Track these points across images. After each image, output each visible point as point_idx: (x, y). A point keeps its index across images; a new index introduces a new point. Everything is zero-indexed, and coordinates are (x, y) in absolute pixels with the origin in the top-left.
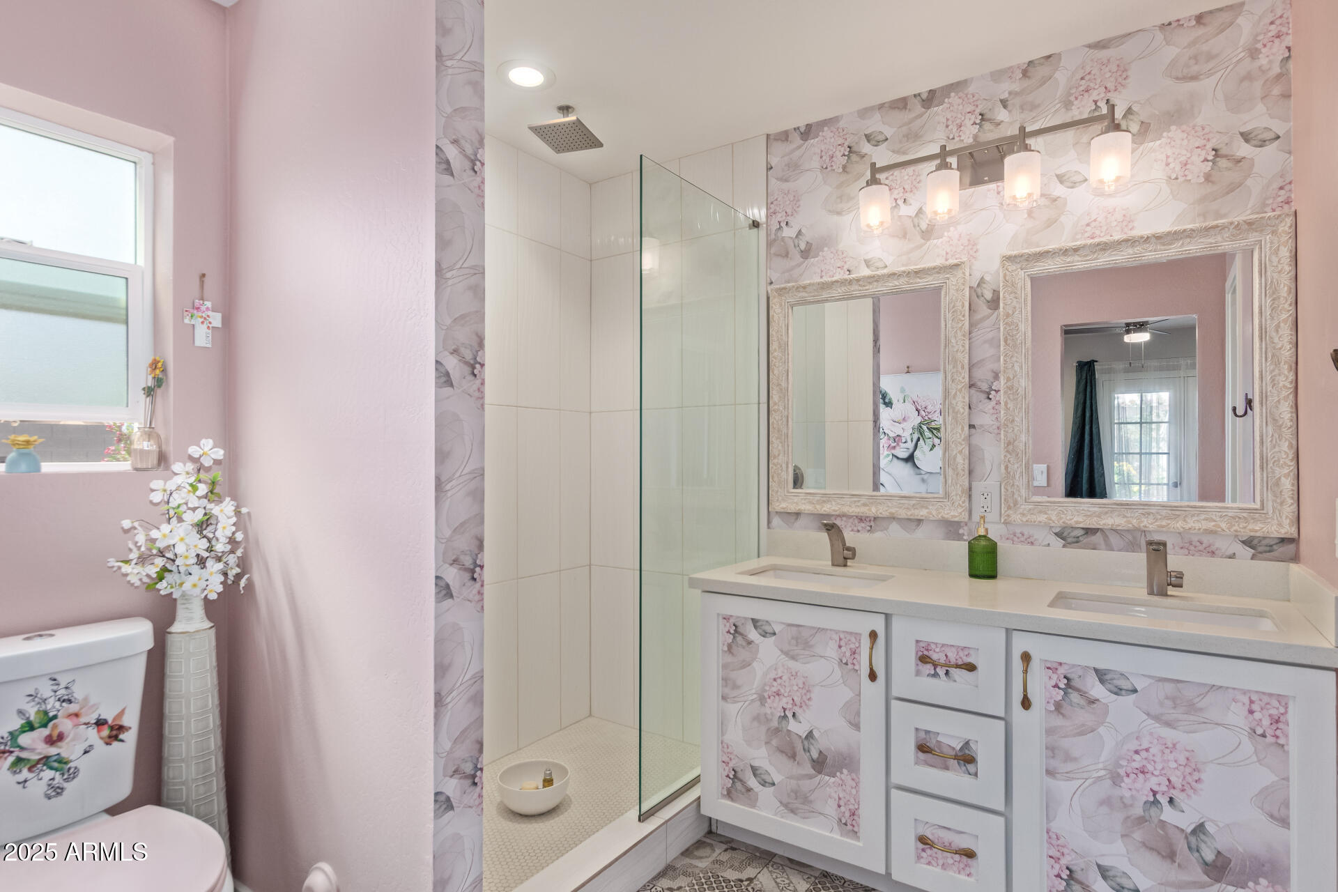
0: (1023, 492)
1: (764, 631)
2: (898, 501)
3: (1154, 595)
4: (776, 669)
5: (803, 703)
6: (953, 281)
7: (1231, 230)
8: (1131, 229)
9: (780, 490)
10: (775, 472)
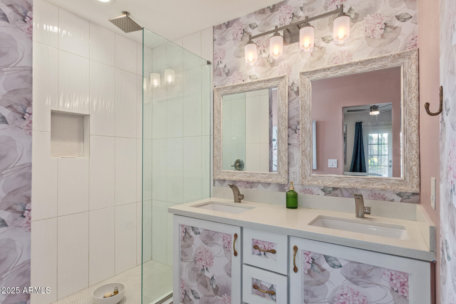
0: (309, 172)
1: (196, 232)
2: (261, 175)
3: (359, 217)
4: (200, 249)
5: (210, 264)
6: (281, 84)
7: (391, 58)
8: (351, 60)
9: (217, 170)
10: (215, 163)
